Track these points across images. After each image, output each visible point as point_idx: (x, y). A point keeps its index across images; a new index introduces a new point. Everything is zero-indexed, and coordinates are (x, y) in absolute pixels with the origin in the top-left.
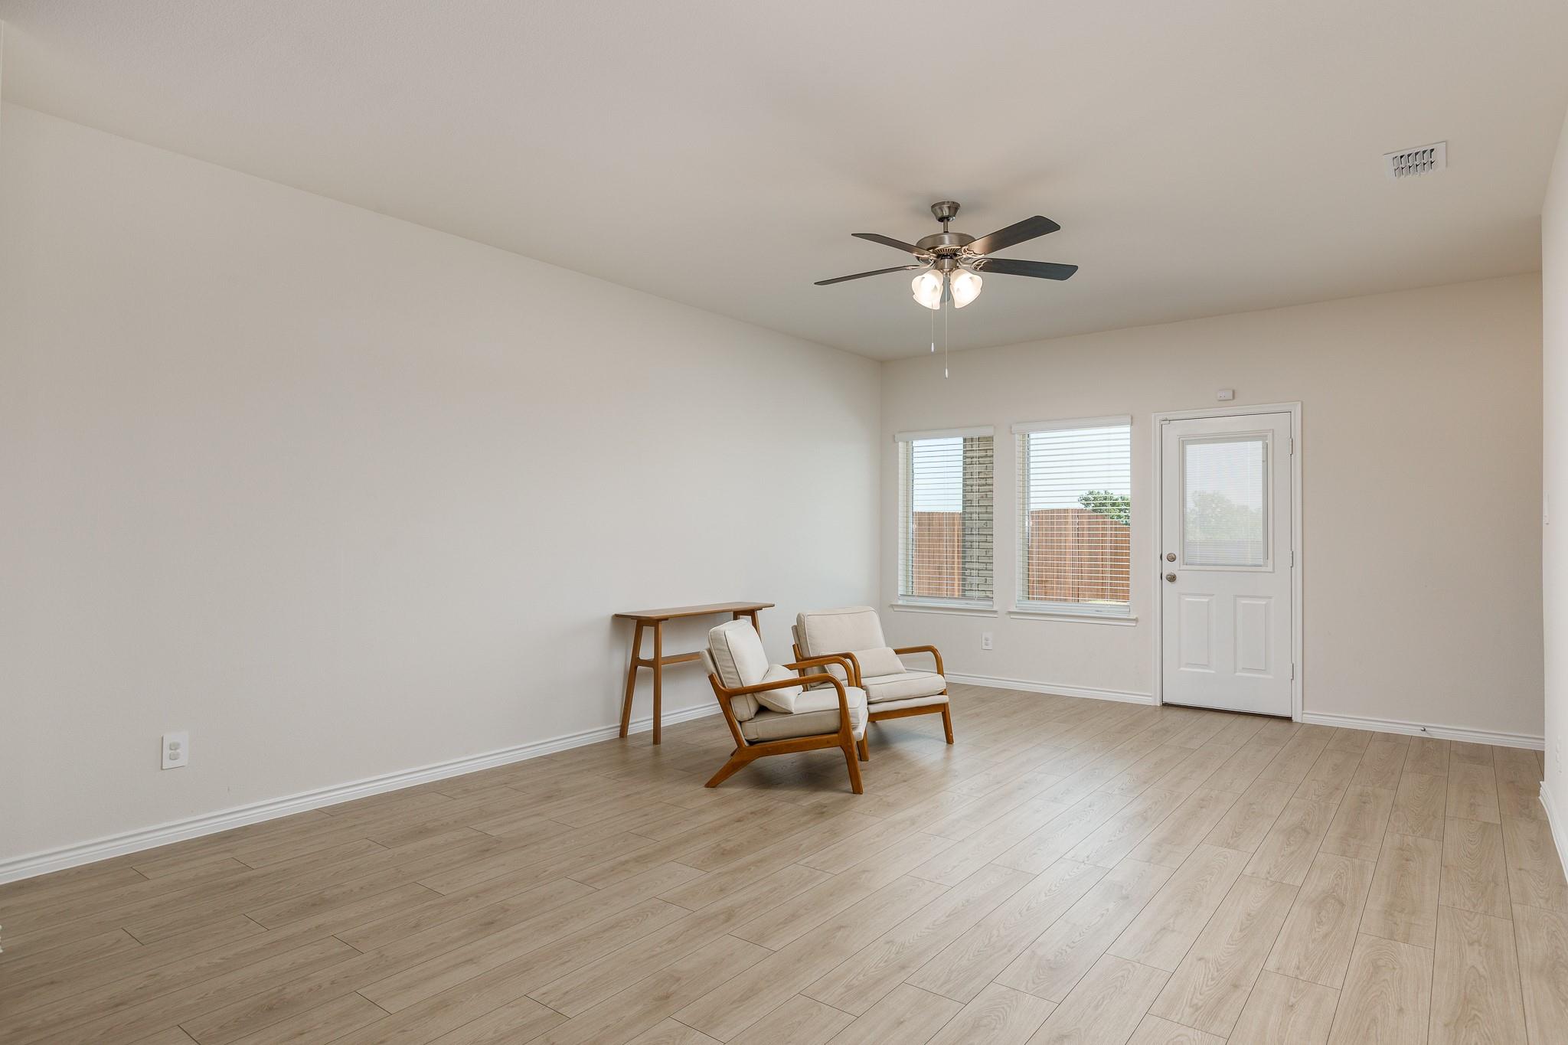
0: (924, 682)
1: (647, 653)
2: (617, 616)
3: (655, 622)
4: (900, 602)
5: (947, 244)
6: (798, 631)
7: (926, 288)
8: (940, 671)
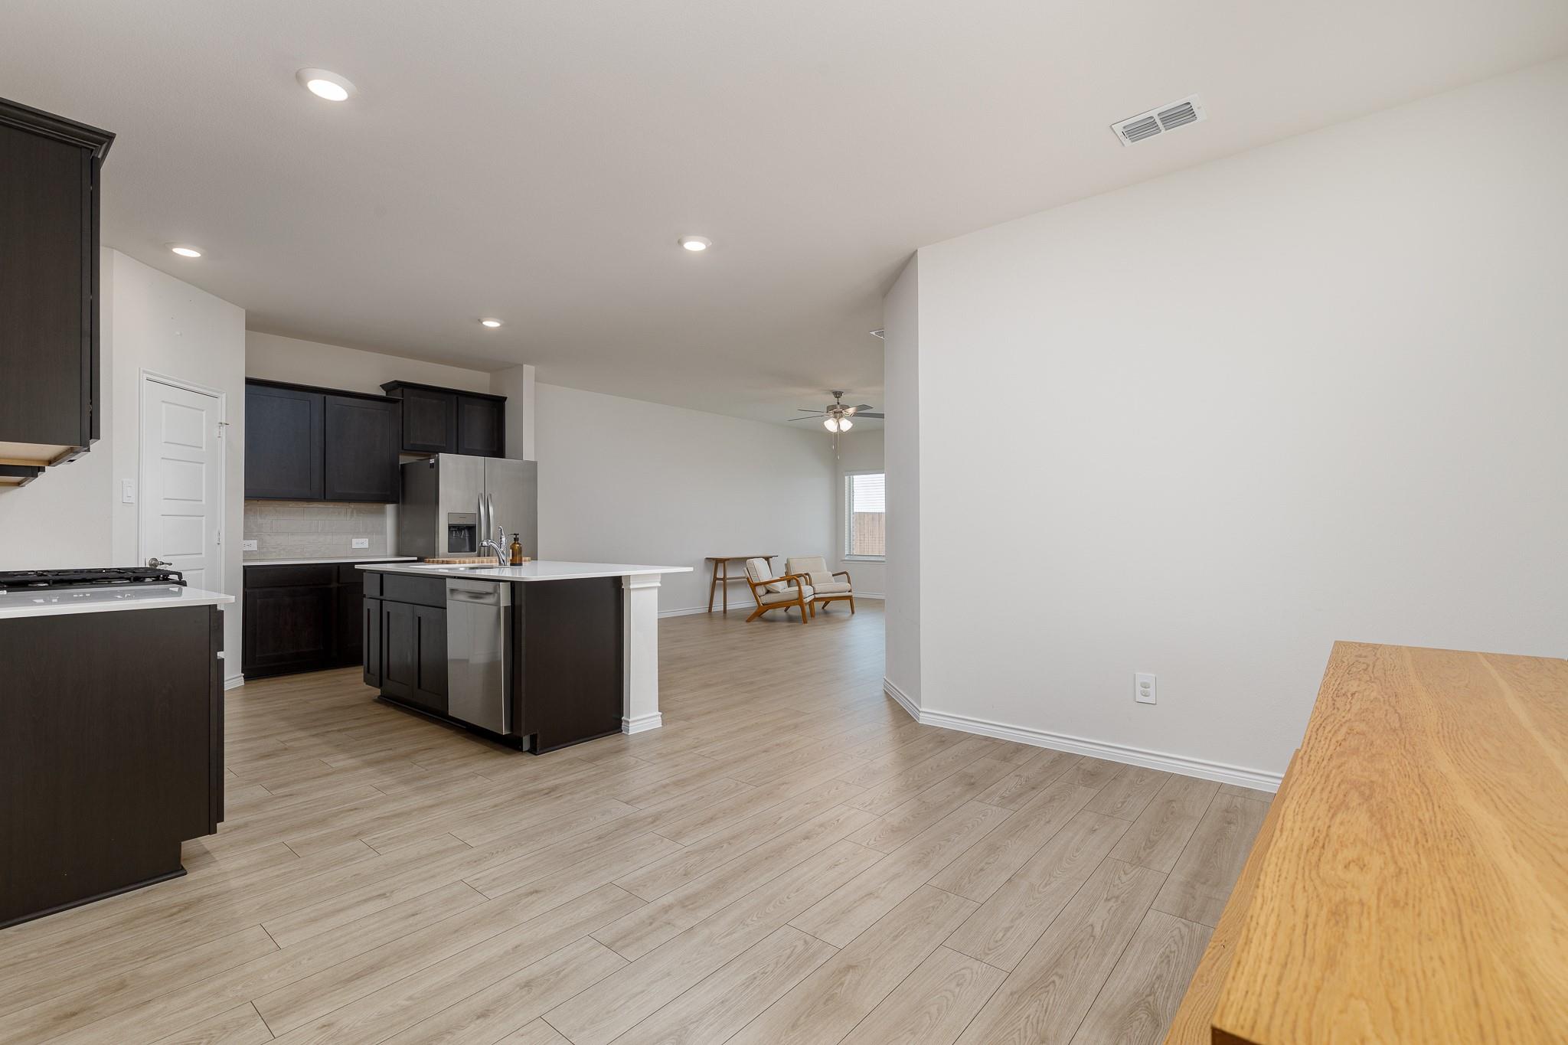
0: (842, 586)
1: (720, 575)
2: (707, 558)
3: (723, 561)
4: (846, 559)
5: (839, 409)
6: (787, 565)
7: (831, 425)
8: (849, 582)
